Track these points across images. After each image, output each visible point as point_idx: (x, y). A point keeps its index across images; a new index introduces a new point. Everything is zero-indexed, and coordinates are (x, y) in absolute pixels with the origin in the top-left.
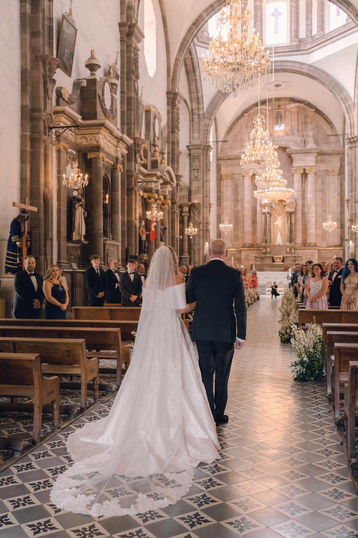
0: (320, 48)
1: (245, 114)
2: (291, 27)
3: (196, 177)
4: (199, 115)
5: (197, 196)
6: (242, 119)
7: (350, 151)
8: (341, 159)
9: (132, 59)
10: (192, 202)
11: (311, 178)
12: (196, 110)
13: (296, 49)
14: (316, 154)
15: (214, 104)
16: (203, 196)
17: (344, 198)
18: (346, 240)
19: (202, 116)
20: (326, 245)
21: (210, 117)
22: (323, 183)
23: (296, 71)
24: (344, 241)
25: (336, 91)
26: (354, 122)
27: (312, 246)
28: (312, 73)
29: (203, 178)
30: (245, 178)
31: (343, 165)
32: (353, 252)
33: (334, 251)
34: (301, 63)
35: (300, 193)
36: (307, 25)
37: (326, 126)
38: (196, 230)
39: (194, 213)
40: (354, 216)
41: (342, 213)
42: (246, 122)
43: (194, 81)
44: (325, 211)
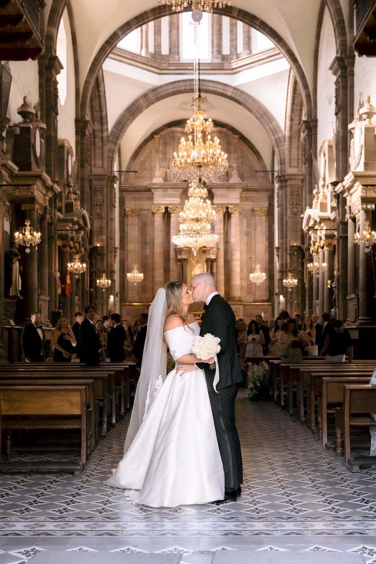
0: (247, 69)
1: (155, 136)
2: (213, 41)
3: (99, 214)
4: (102, 138)
5: (100, 237)
6: (152, 142)
7: (280, 191)
8: (269, 197)
9: (52, 94)
10: (93, 246)
11: (235, 219)
12: (98, 132)
13: (219, 68)
14: (241, 190)
15: (121, 126)
16: (107, 238)
17: (273, 246)
18: (276, 294)
19: (106, 139)
20: (252, 300)
21: (115, 141)
22: (249, 225)
23: (219, 93)
24: (273, 295)
25: (264, 119)
26: (285, 157)
27: (237, 300)
28: (237, 97)
29: (107, 215)
30: (156, 215)
31: (272, 204)
32: (284, 308)
33: (261, 307)
34: (225, 85)
35: (222, 236)
36: (232, 40)
37: (252, 157)
38: (110, 281)
39: (96, 259)
40: (284, 267)
41: (271, 261)
42: (157, 146)
43: (97, 97)
44: (251, 258)
